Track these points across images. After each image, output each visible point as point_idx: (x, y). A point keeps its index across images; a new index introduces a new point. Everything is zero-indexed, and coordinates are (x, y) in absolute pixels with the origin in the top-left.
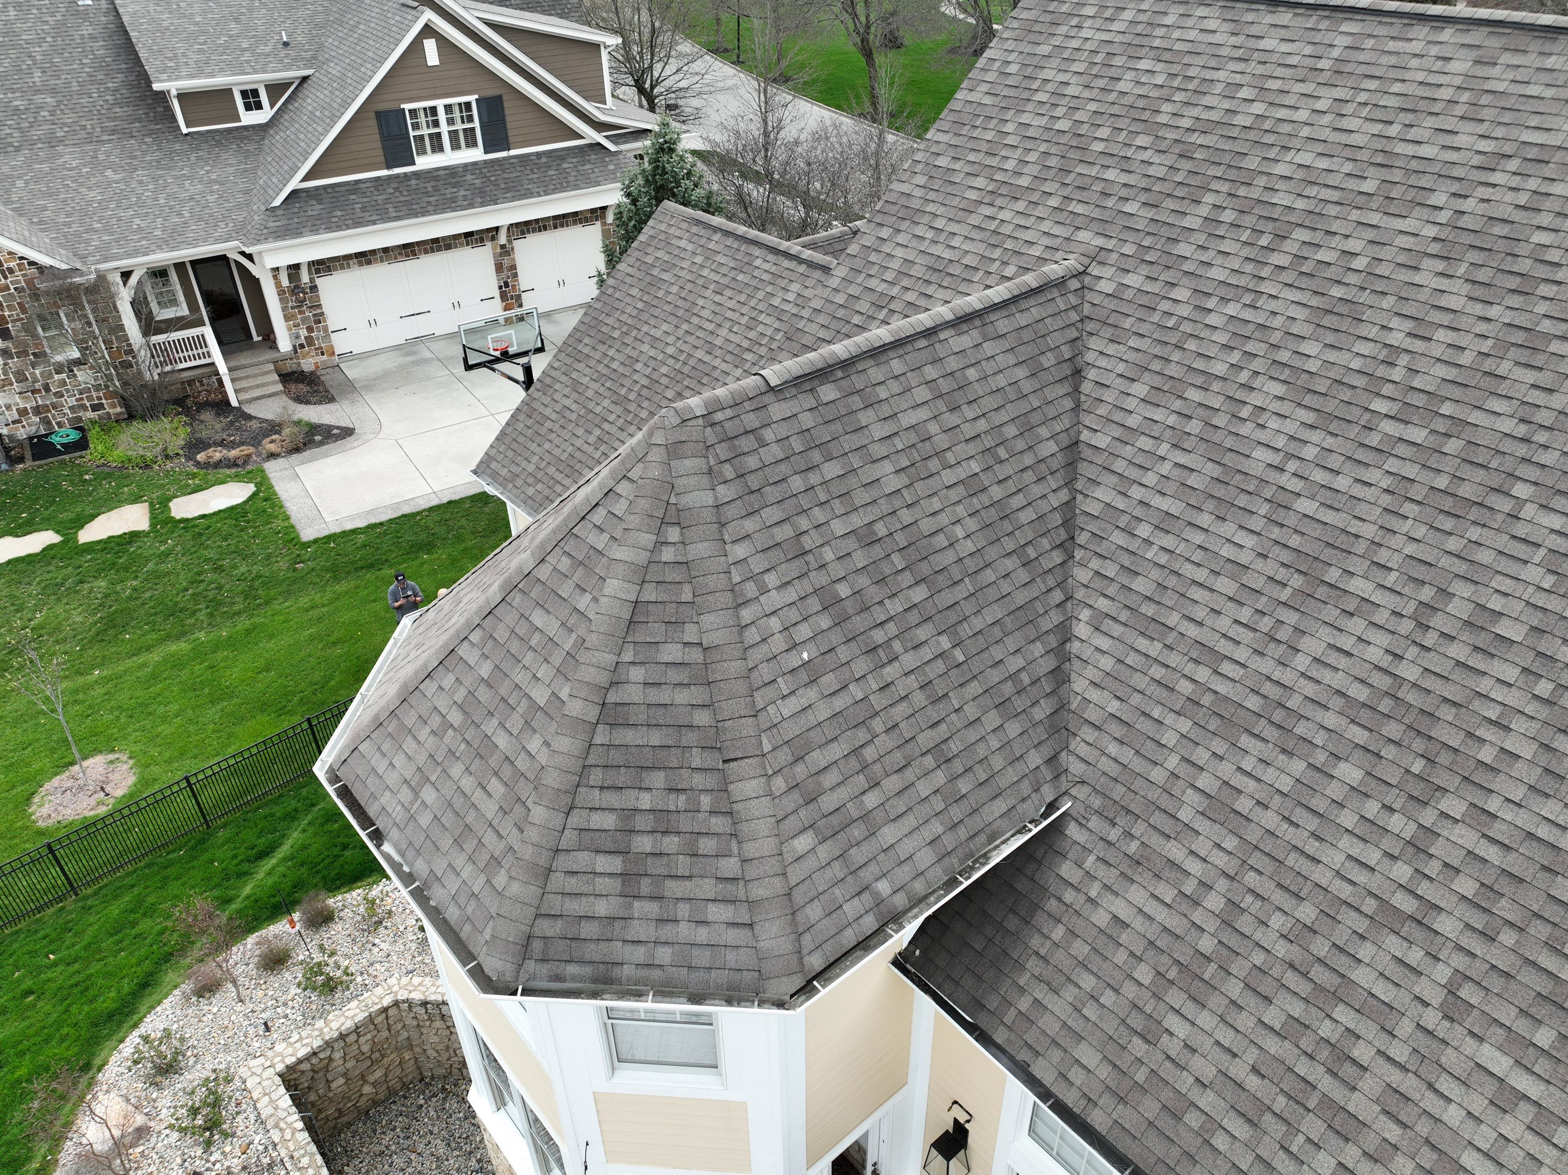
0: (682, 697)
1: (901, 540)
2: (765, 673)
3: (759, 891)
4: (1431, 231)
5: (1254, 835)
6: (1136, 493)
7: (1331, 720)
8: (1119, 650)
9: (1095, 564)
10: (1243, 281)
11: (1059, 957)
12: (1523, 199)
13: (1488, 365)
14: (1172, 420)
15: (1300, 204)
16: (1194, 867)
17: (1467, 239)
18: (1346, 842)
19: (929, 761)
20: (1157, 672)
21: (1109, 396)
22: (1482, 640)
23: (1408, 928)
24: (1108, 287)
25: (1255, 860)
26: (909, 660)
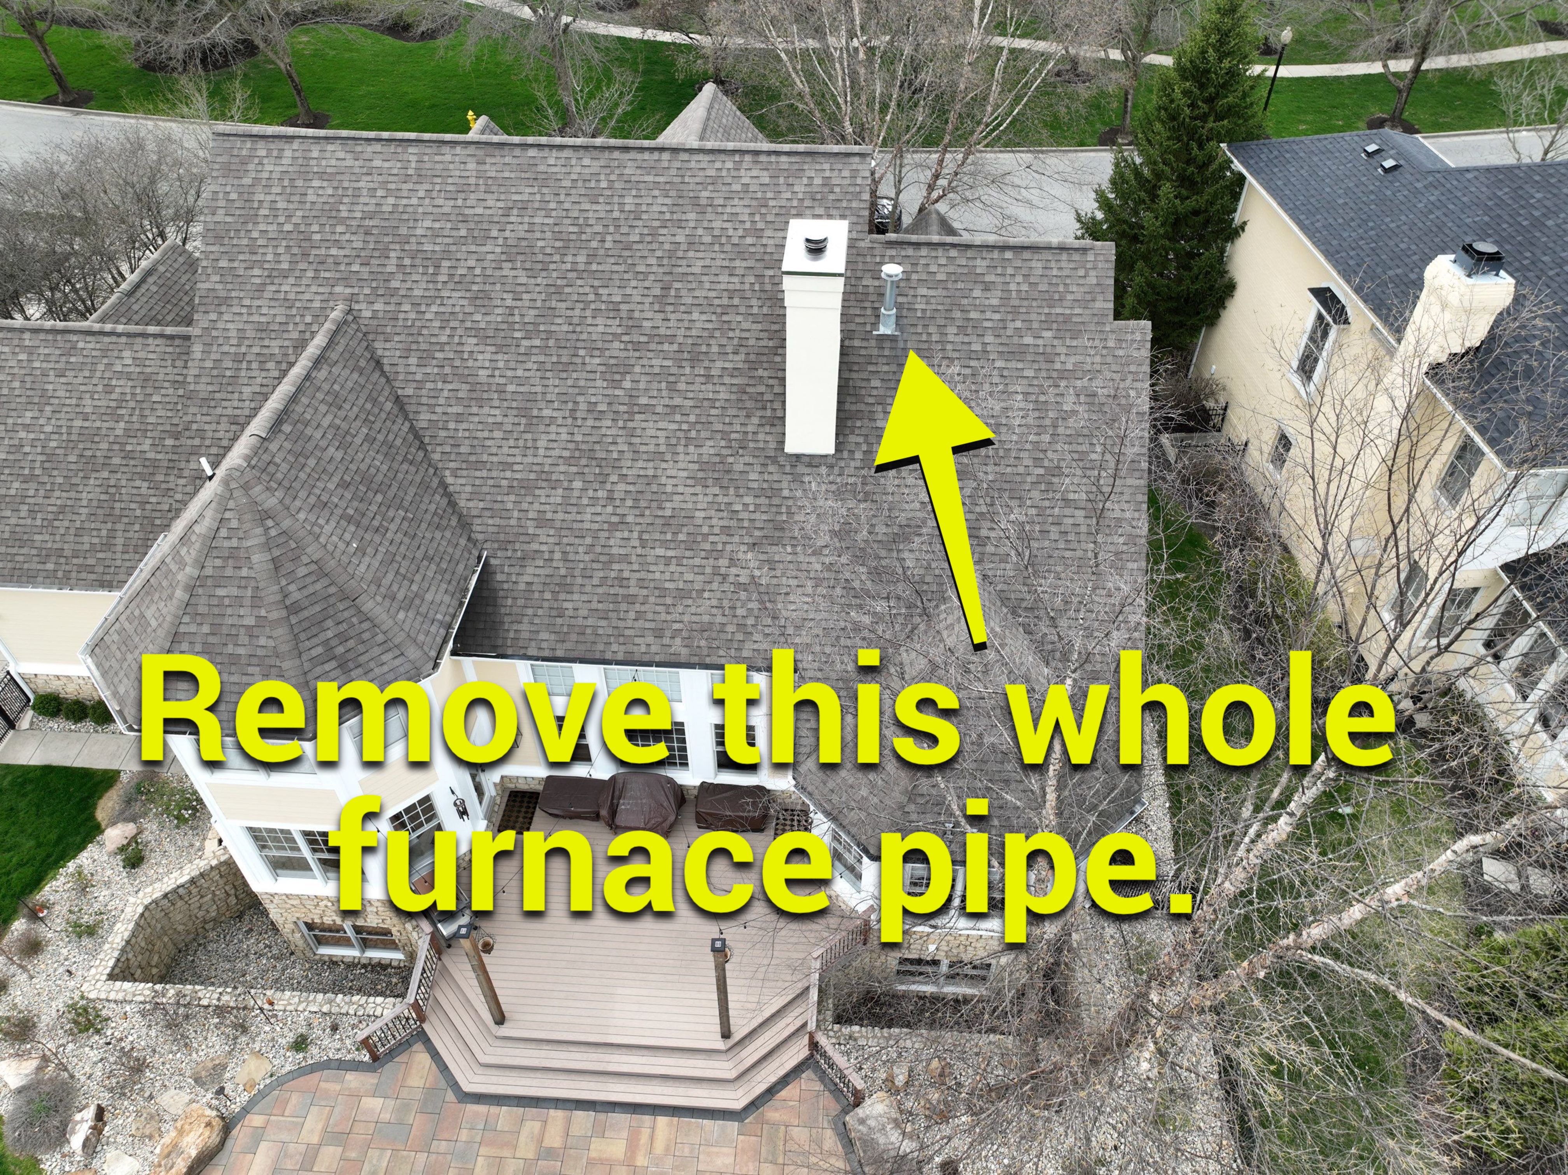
0: (318, 586)
1: (358, 478)
2: (345, 560)
3: (397, 641)
4: (498, 250)
5: (558, 524)
6: (439, 410)
7: (562, 468)
8: (471, 481)
9: (439, 449)
10: (431, 293)
11: (515, 610)
12: (526, 227)
13: (548, 304)
14: (436, 370)
15: (437, 248)
16: (544, 548)
17: (514, 250)
18: (588, 509)
19: (425, 563)
20: (491, 482)
21: (400, 369)
22: (596, 415)
23: (620, 527)
24: (368, 314)
25: (563, 533)
26: (393, 527)
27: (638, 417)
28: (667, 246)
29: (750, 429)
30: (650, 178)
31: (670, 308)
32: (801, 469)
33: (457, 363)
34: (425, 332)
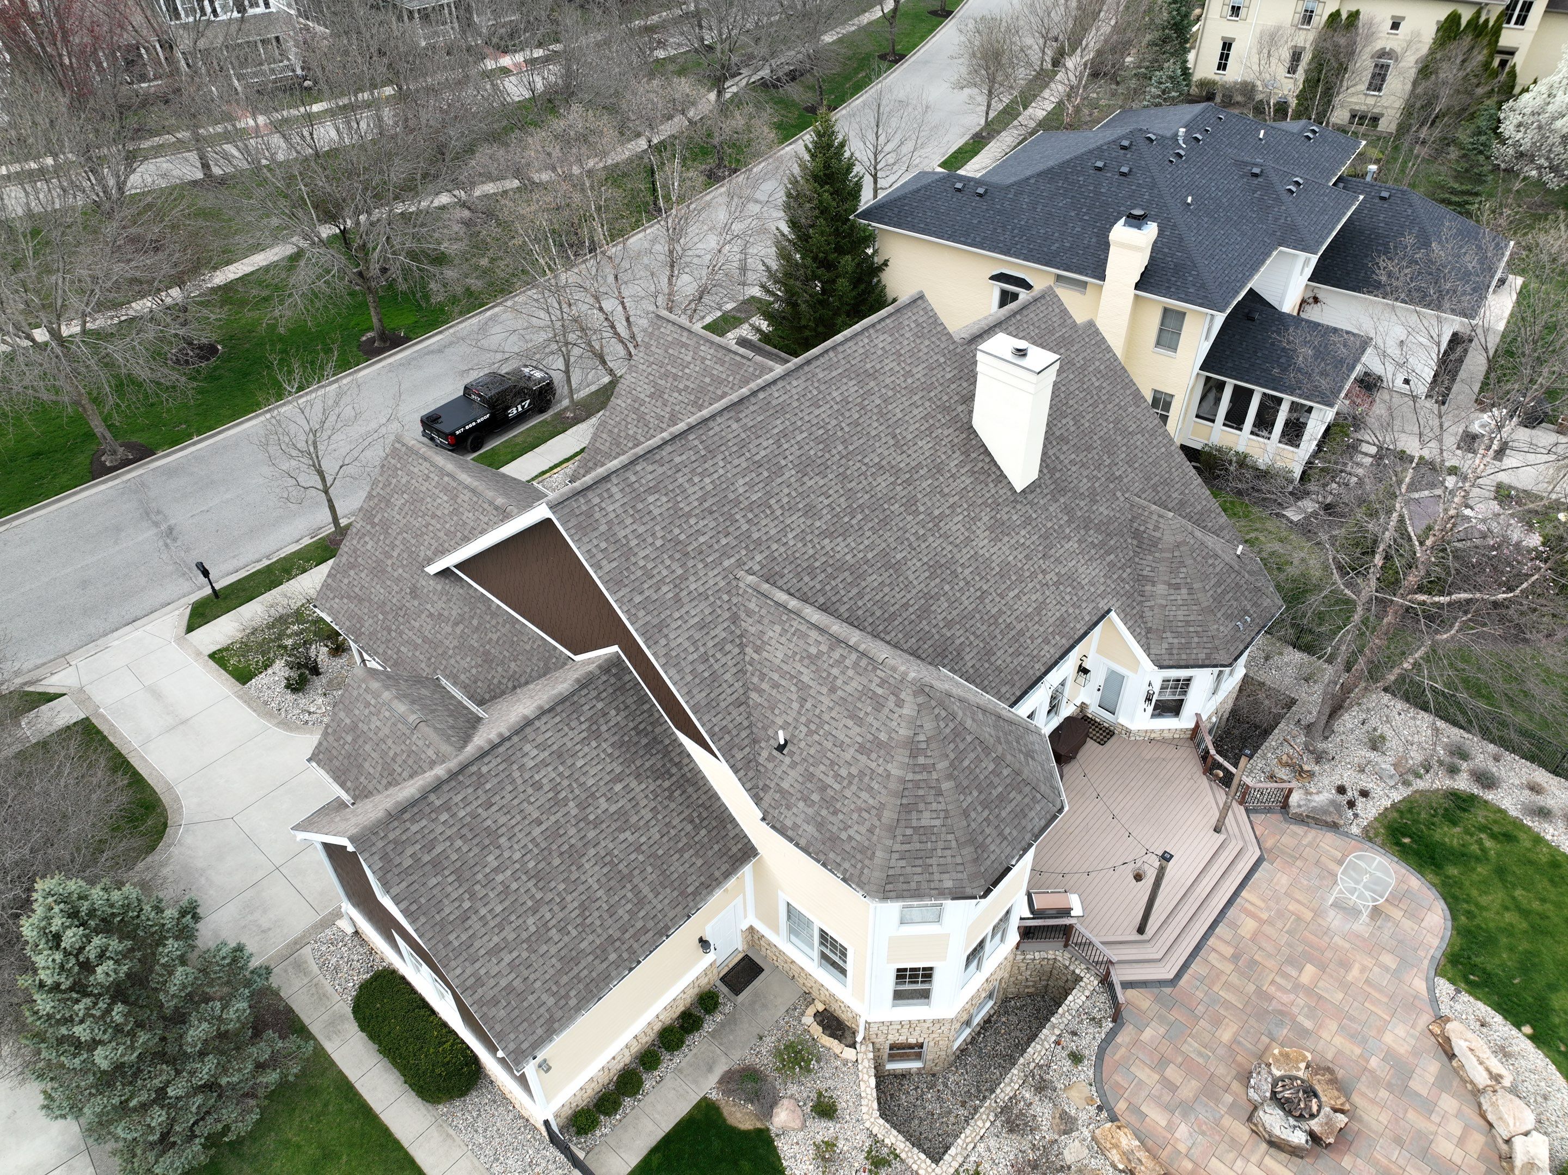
10: (781, 527)
13: (846, 488)
15: (759, 494)
17: (802, 466)
22: (922, 539)
23: (984, 595)
27: (942, 524)
28: (875, 411)
29: (993, 491)
30: (834, 373)
31: (905, 448)
32: (1030, 497)
33: (831, 562)
34: (797, 555)
